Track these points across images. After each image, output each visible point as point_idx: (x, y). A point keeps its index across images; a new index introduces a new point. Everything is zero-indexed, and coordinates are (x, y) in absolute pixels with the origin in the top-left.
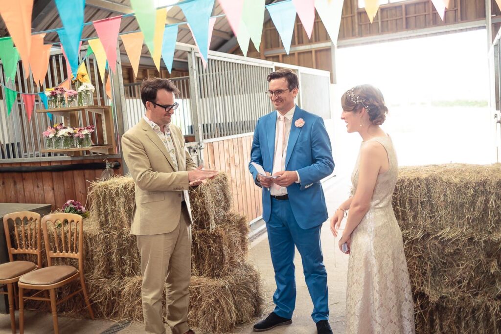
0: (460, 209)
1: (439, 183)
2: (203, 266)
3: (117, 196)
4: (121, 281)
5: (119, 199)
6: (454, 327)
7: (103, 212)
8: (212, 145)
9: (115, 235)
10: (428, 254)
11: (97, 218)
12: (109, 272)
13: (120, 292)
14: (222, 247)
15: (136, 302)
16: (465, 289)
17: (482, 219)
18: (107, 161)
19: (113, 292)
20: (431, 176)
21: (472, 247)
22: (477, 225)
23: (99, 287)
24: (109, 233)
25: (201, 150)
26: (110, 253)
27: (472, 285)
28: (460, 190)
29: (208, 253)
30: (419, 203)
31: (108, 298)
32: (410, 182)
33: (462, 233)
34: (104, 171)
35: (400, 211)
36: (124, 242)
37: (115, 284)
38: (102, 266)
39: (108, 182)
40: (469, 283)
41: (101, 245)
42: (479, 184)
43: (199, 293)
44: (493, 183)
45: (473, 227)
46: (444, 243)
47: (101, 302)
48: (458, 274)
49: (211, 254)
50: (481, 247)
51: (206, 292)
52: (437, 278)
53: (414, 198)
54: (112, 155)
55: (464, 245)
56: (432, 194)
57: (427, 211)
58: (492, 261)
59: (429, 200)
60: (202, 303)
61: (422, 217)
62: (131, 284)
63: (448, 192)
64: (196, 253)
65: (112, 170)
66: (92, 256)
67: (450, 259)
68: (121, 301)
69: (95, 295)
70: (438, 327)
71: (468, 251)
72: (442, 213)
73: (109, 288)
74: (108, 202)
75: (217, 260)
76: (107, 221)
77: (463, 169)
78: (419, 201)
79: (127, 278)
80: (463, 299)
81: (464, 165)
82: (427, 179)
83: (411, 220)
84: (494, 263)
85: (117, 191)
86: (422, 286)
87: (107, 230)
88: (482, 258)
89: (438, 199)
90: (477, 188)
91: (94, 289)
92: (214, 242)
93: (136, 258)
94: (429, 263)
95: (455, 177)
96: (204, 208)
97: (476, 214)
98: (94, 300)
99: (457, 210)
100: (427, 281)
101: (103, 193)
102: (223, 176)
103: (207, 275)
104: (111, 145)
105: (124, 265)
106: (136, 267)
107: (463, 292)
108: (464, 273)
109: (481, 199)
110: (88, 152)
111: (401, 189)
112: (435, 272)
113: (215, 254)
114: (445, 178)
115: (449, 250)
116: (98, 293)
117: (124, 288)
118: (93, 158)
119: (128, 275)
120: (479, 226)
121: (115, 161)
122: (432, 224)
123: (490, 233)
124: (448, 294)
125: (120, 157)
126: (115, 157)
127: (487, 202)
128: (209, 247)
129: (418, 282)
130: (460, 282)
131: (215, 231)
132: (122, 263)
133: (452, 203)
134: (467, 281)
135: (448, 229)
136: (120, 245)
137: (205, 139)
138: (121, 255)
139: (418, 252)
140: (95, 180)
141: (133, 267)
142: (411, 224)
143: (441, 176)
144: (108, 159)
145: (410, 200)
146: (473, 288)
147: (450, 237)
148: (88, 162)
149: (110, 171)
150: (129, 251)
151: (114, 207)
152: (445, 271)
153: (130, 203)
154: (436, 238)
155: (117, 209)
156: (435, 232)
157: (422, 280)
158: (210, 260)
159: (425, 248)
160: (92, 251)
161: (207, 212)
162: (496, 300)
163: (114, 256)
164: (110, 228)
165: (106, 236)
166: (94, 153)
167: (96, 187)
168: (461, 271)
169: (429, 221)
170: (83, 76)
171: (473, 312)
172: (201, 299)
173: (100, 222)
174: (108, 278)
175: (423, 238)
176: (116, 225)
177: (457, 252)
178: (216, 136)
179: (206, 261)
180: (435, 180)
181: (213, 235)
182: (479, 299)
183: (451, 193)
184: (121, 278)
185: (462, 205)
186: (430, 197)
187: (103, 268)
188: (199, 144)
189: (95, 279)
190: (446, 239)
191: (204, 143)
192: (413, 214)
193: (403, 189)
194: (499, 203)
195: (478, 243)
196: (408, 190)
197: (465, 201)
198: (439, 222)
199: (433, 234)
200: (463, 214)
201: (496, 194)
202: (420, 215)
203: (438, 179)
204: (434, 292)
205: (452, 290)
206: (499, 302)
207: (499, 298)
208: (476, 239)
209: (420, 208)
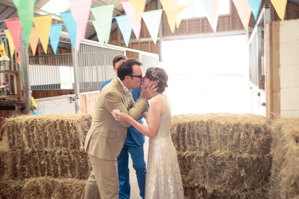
0: (225, 139)
1: (213, 124)
2: (75, 172)
3: (21, 127)
4: (22, 181)
5: (23, 129)
7: (12, 137)
8: (85, 96)
9: (19, 152)
10: (207, 165)
11: (7, 141)
12: (15, 175)
13: (21, 188)
14: (87, 160)
15: (31, 194)
16: (227, 186)
17: (237, 145)
18: (16, 105)
19: (16, 188)
20: (209, 120)
21: (231, 161)
23: (7, 185)
24: (15, 151)
25: (78, 100)
26: (15, 163)
27: (231, 183)
28: (225, 128)
29: (78, 164)
30: (203, 136)
31: (13, 192)
32: (198, 123)
34: (14, 112)
35: (192, 140)
36: (25, 157)
37: (18, 183)
38: (10, 171)
39: (15, 119)
40: (229, 182)
41: (9, 158)
42: (235, 125)
43: (71, 189)
44: (243, 125)
45: (232, 150)
46: (216, 159)
47: (8, 195)
48: (223, 177)
49: (80, 164)
50: (236, 161)
51: (76, 188)
52: (212, 179)
53: (200, 133)
54: (20, 101)
55: (227, 160)
56: (210, 131)
57: (206, 141)
58: (242, 169)
59: (208, 134)
60: (73, 195)
61: (204, 144)
62: (29, 183)
63: (219, 129)
64: (71, 164)
65: (20, 111)
66: (4, 165)
67: (219, 168)
68: (21, 194)
69: (4, 190)
71: (229, 163)
72: (215, 142)
73: (14, 185)
74: (15, 131)
75: (84, 168)
76: (14, 143)
77: (227, 116)
78: (203, 135)
79: (26, 179)
80: (226, 191)
81: (228, 114)
82: (207, 122)
83: (198, 145)
84: (243, 171)
85: (21, 124)
86: (204, 184)
87: (14, 149)
88: (237, 167)
89: (213, 134)
90: (234, 128)
91: (4, 186)
92: (82, 157)
93: (32, 167)
94: (208, 170)
95: (223, 121)
96: (77, 136)
97: (234, 142)
98: (4, 194)
99: (223, 140)
100: (206, 181)
101: (12, 125)
102: (89, 117)
103: (77, 178)
104: (19, 95)
105: (24, 171)
106: (32, 172)
107: (226, 187)
108: (227, 176)
109: (236, 134)
110: (4, 99)
111: (193, 127)
112: (210, 175)
113: (82, 165)
114: (217, 121)
115: (219, 163)
116: (6, 189)
117: (24, 186)
118: (7, 103)
119: (27, 177)
120: (235, 149)
121: (22, 105)
122: (210, 148)
123: (241, 153)
124: (217, 188)
125: (25, 103)
126: (21, 102)
127: (239, 135)
128: (79, 160)
129: (201, 182)
130: (224, 181)
131: (83, 151)
132: (23, 170)
133: (221, 136)
134: (228, 181)
135: (218, 151)
136: (22, 158)
137: (81, 92)
138: (22, 165)
139: (201, 164)
140: (8, 117)
141: (30, 173)
142: (198, 148)
143: (215, 120)
144: (17, 104)
145: (198, 134)
146: (231, 185)
147: (219, 155)
148: (4, 105)
149: (18, 112)
150: (28, 162)
151: (19, 135)
152: (216, 175)
153: (29, 132)
154: (212, 156)
155: (21, 136)
156: (211, 152)
157: (203, 180)
158: (79, 168)
159: (205, 161)
160: (3, 162)
161: (78, 138)
162: (244, 192)
163: (18, 166)
164: (16, 148)
165: (13, 153)
166: (8, 100)
167: (7, 122)
168: (225, 174)
169: (208, 146)
170: (2, 51)
172: (72, 193)
173: (10, 144)
174: (14, 179)
175: (204, 156)
176: (20, 146)
177: (223, 164)
178: (88, 91)
179: (77, 169)
180: (211, 123)
181: (82, 153)
182: (235, 191)
183: (220, 130)
184: (22, 179)
186: (208, 132)
187: (10, 173)
188: (77, 95)
189: (5, 180)
190: (217, 156)
191: (80, 95)
192: (199, 142)
193: (194, 127)
194: (246, 136)
195: (235, 159)
196: (196, 128)
197: (228, 135)
198: (213, 147)
199: (210, 154)
200: (226, 142)
201: (245, 131)
202: (203, 142)
203: (213, 122)
204: (210, 187)
205: (220, 186)
206: (246, 193)
207: (246, 190)
208: (233, 157)
209: (203, 139)
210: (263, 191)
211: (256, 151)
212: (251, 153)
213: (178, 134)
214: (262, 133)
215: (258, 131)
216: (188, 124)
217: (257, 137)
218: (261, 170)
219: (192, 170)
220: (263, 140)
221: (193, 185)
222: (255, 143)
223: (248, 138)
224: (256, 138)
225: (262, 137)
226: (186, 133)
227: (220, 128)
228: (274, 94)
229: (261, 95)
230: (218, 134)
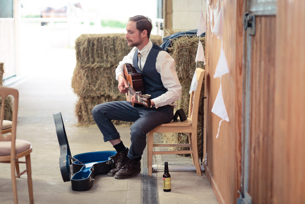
1: (119, 39)
20: (115, 36)
30: (109, 49)
32: (106, 38)
35: (100, 53)
53: (107, 47)
56: (116, 45)
61: (111, 56)
82: (113, 38)
83: (105, 58)
86: (109, 92)
89: (118, 48)
111: (101, 42)
112: (116, 84)
122: (115, 60)
133: (124, 49)
145: (105, 47)
156: (116, 63)
159: (111, 72)
169: (114, 59)
175: (110, 67)
180: (117, 38)
186: (114, 46)
192: (106, 55)
193: (102, 42)
196: (104, 43)
198: (118, 59)
199: (115, 65)
202: (109, 55)
203: (118, 38)
204: (115, 95)
209: (109, 52)
213: (88, 48)
216: (97, 39)
219: (100, 80)
221: (100, 93)
226: (95, 47)
227: (124, 43)
228: (168, 16)
230: (122, 47)
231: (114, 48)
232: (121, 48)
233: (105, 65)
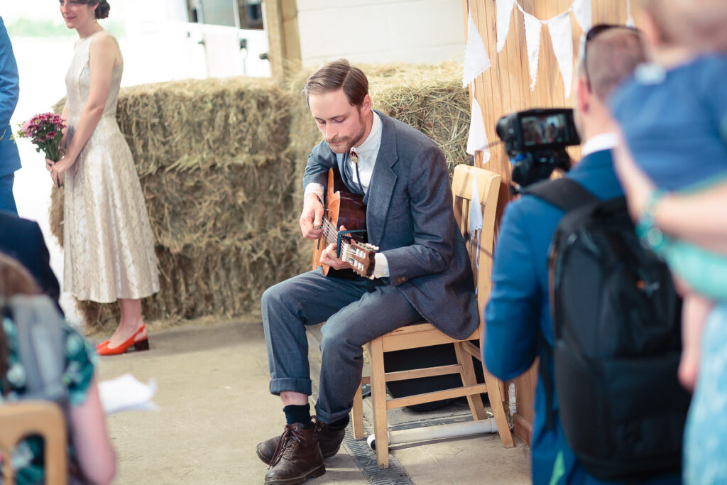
0: (197, 129)
1: (171, 98)
6: (202, 283)
10: (165, 193)
16: (211, 233)
17: (223, 140)
20: (160, 90)
21: (214, 176)
22: (218, 148)
27: (219, 225)
28: (196, 105)
30: (149, 127)
32: (136, 99)
33: (203, 159)
40: (215, 224)
42: (216, 96)
44: (233, 93)
45: (214, 150)
46: (182, 175)
48: (201, 214)
50: (225, 174)
52: (178, 224)
53: (142, 121)
55: (206, 175)
56: (164, 113)
58: (238, 191)
61: (154, 144)
63: (183, 108)
67: (191, 197)
70: (183, 288)
71: (212, 181)
72: (178, 137)
78: (149, 124)
80: (209, 245)
82: (156, 95)
83: (140, 151)
84: (241, 194)
86: (161, 236)
88: (227, 189)
89: (172, 121)
90: (215, 101)
94: (166, 205)
95: (189, 90)
97: (217, 133)
99: (194, 131)
107: (210, 236)
108: (209, 211)
109: (219, 116)
111: (125, 110)
112: (174, 215)
114: (177, 91)
115: (190, 183)
120: (221, 149)
122: (167, 152)
123: (233, 155)
124: (191, 241)
127: (227, 117)
130: (204, 224)
133: (187, 121)
134: (212, 222)
135: (186, 157)
139: (152, 191)
142: (141, 156)
143: (172, 90)
145: (138, 123)
146: (220, 230)
147: (190, 164)
152: (186, 214)
154: (173, 170)
156: (171, 162)
157: (159, 230)
159: (160, 184)
162: (246, 239)
168: (205, 208)
169: (163, 149)
171: (223, 259)
175: (157, 172)
177: (198, 187)
180: (166, 95)
182: (227, 242)
183: (186, 110)
185: (200, 124)
186: (161, 117)
190: (185, 169)
192: (142, 142)
193: (128, 110)
194: (240, 117)
195: (221, 169)
196: (133, 112)
197: (203, 118)
198: (174, 149)
199: (168, 166)
200: (201, 135)
201: (237, 107)
202: (150, 142)
203: (169, 93)
204: (175, 242)
205: (195, 236)
206: (250, 241)
207: (249, 236)
208: (219, 165)
209: (150, 134)
210: (284, 230)
211: (262, 146)
212: (253, 151)
214: (271, 107)
215: (263, 104)
217: (264, 116)
218: (276, 187)
220: (275, 122)
222: (260, 129)
223: (245, 120)
224: (260, 118)
225: (273, 115)
227: (185, 106)
229: (249, 44)
230: (182, 119)
231: (161, 123)
232: (180, 120)
233: (143, 167)
